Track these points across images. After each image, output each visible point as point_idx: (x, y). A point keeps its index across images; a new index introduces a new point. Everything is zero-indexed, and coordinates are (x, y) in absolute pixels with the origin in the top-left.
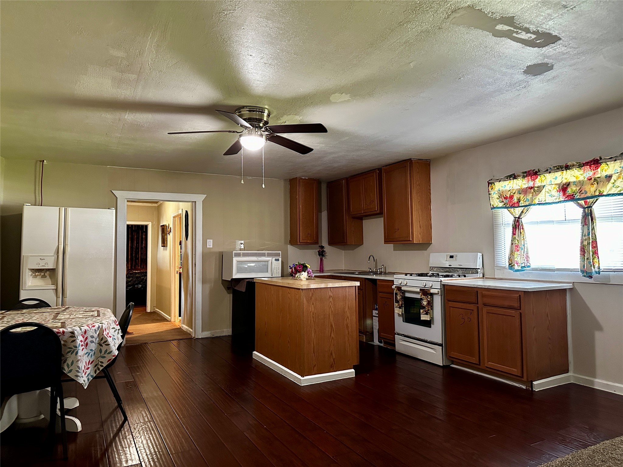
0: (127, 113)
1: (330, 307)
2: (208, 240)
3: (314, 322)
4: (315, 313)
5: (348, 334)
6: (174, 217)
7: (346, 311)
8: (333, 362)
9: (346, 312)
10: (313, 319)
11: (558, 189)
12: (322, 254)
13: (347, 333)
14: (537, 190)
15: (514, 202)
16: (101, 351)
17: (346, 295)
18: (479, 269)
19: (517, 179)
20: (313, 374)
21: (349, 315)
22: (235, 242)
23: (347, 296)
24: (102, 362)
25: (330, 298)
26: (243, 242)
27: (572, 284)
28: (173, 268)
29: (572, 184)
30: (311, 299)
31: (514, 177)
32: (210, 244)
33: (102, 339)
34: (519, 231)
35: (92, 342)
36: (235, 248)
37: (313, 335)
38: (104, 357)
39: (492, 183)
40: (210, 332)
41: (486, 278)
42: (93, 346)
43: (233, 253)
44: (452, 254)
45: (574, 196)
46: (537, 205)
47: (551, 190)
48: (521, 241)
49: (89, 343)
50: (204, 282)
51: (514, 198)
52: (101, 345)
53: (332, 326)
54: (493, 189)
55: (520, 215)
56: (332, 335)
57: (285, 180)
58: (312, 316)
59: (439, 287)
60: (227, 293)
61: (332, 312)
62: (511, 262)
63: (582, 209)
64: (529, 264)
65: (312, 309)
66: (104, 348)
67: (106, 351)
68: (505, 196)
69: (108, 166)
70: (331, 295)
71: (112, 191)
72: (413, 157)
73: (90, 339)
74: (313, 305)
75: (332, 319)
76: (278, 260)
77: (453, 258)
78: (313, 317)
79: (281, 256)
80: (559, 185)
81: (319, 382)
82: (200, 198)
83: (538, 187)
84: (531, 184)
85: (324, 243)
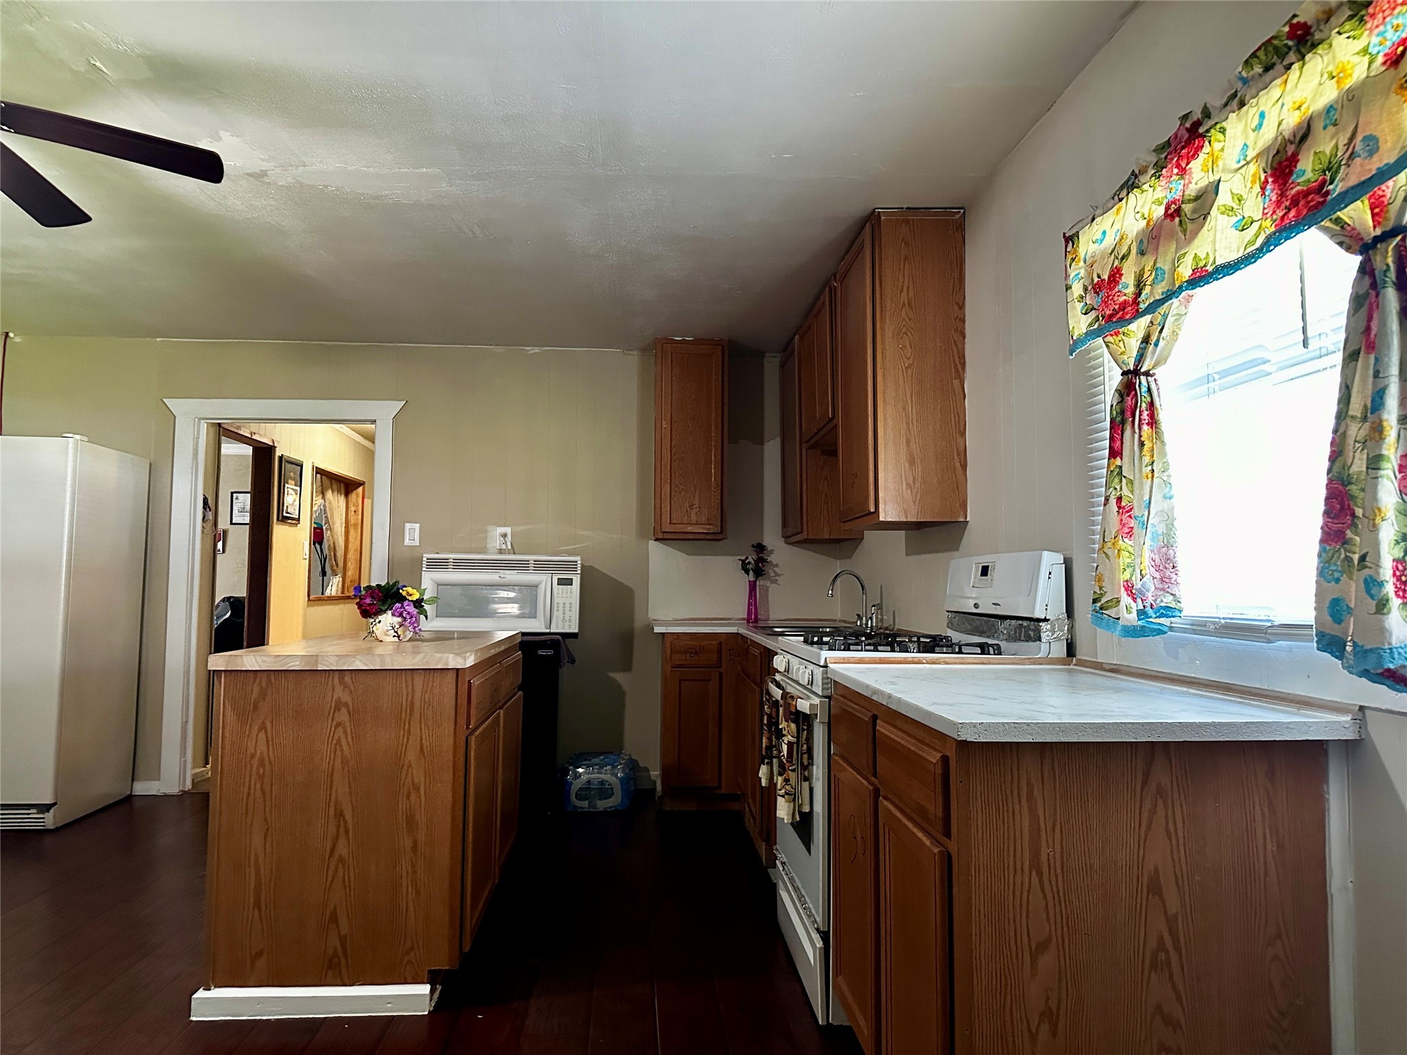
1: (339, 742)
2: (408, 526)
3: (264, 794)
4: (270, 762)
5: (415, 847)
7: (406, 763)
8: (339, 949)
9: (410, 766)
10: (258, 786)
11: (1264, 177)
13: (408, 843)
14: (1194, 211)
15: (1122, 299)
17: (412, 704)
18: (1046, 620)
19: (1138, 187)
20: (251, 984)
21: (419, 776)
22: (486, 532)
23: (417, 705)
25: (337, 708)
26: (508, 530)
29: (1318, 126)
30: (256, 708)
31: (1131, 184)
32: (412, 534)
34: (1137, 436)
36: (486, 547)
37: (257, 840)
39: (1076, 234)
41: (1081, 663)
44: (986, 562)
45: (1328, 193)
46: (1187, 288)
47: (1243, 194)
48: (1141, 484)
51: (1123, 279)
53: (340, 815)
54: (1074, 264)
55: (1141, 355)
56: (342, 849)
57: (644, 350)
58: (258, 773)
59: (822, 690)
61: (345, 762)
62: (1101, 588)
63: (1358, 259)
65: (258, 745)
68: (1096, 280)
69: (158, 339)
70: (343, 700)
71: (164, 400)
74: (262, 735)
75: (341, 788)
76: (570, 581)
77: (988, 575)
78: (261, 777)
79: (579, 572)
80: (1269, 151)
81: (264, 1018)
82: (385, 411)
83: (1197, 198)
84: (1175, 192)
85: (772, 537)
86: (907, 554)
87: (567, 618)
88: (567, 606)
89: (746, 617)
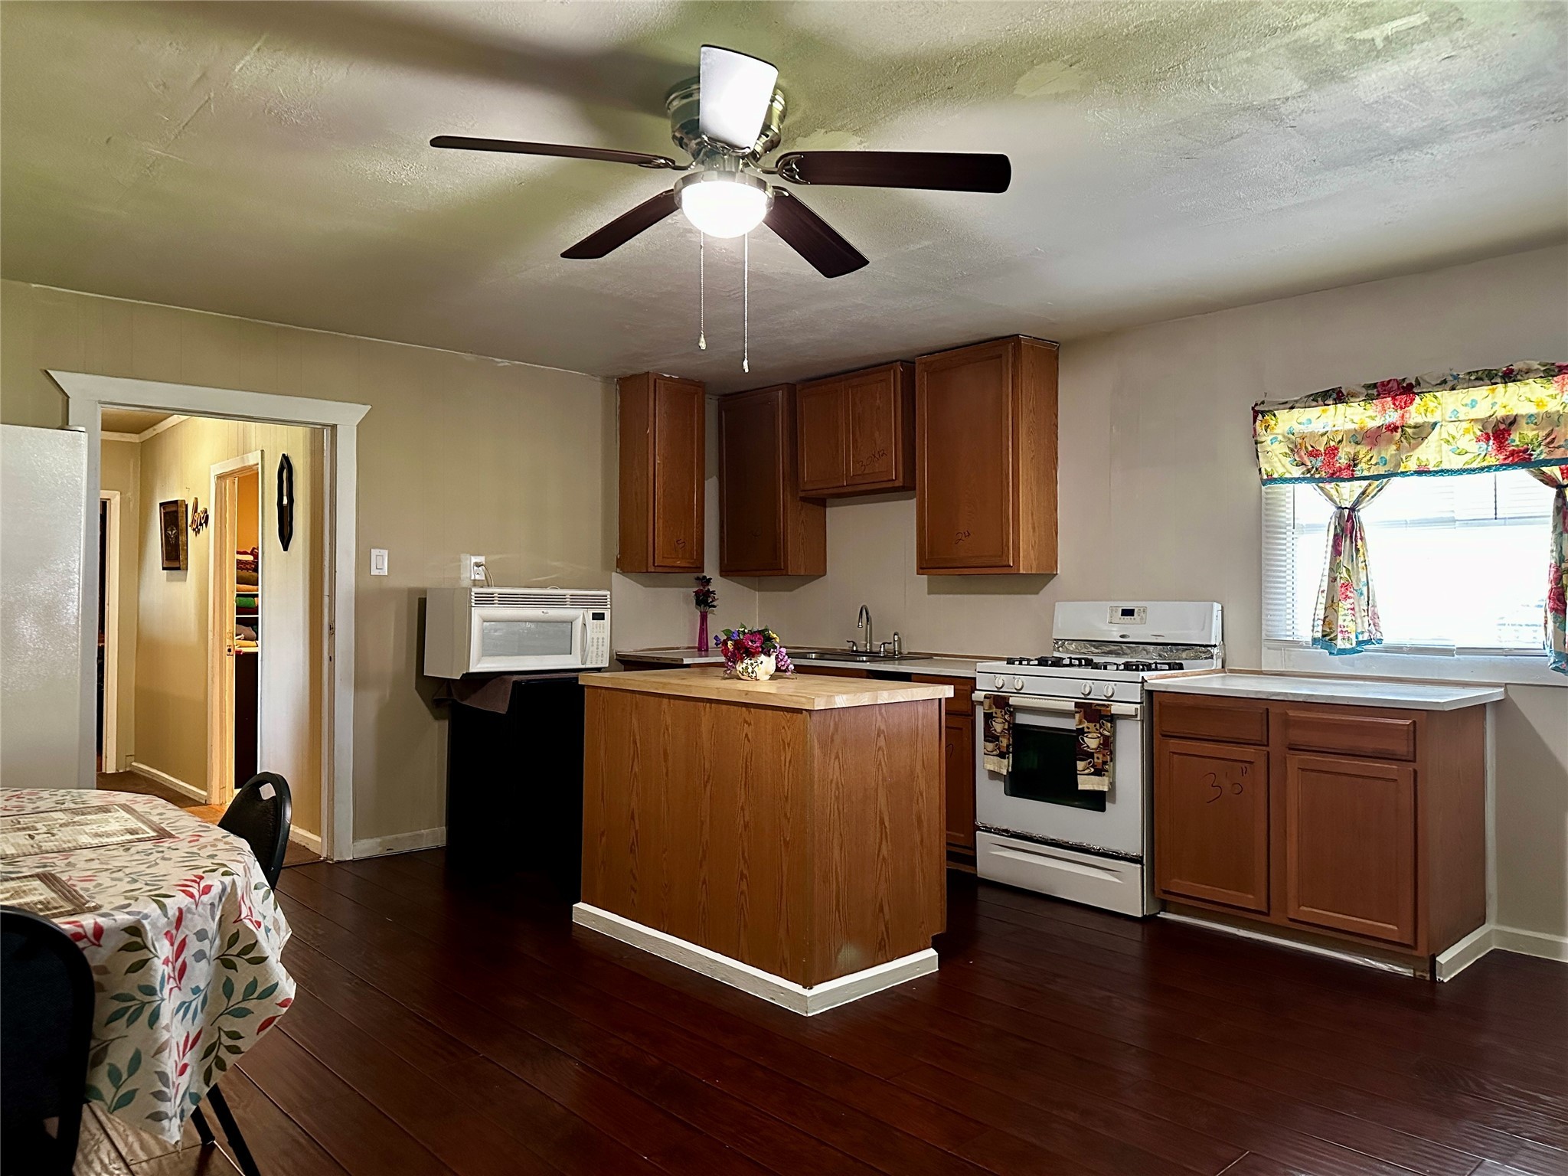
0: (257, 46)
1: (880, 764)
2: (374, 552)
3: (839, 811)
4: (842, 784)
5: (922, 841)
6: (221, 477)
7: (916, 775)
8: (885, 933)
9: (918, 777)
10: (836, 807)
11: (1479, 433)
12: (704, 600)
13: (918, 839)
14: (1414, 433)
15: (1338, 465)
16: (228, 989)
17: (917, 727)
18: (1215, 646)
19: (1347, 403)
20: (834, 976)
21: (923, 786)
22: (460, 561)
23: (920, 727)
24: (235, 1035)
25: (879, 735)
26: (481, 559)
27: (1503, 689)
28: (217, 636)
29: (1523, 422)
30: (832, 740)
31: (1339, 396)
32: (381, 563)
33: (234, 939)
34: (1354, 544)
35: (200, 956)
36: (460, 578)
37: (836, 852)
38: (241, 1013)
39: (1269, 411)
40: (379, 840)
41: (1232, 671)
42: (201, 973)
43: (473, 594)
44: (1128, 606)
45: (1532, 455)
46: (1412, 475)
47: (1457, 436)
48: (1358, 573)
49: (190, 961)
50: (361, 683)
51: (1339, 454)
52: (229, 964)
53: (882, 822)
54: (1268, 430)
55: (1358, 502)
56: (884, 851)
57: (607, 379)
58: (835, 796)
59: (1137, 698)
60: (430, 718)
61: (884, 779)
62: (1330, 629)
63: (1554, 491)
64: (1379, 636)
65: (834, 773)
66: (243, 975)
67: (254, 984)
68: (1310, 449)
69: (34, 285)
70: (882, 728)
71: (49, 371)
72: (1025, 331)
73: (194, 945)
74: (837, 763)
75: (882, 800)
76: (602, 616)
77: (1133, 616)
78: (837, 798)
79: (609, 606)
80: (1484, 422)
81: (851, 1001)
82: (348, 417)
83: (1415, 427)
84: (1393, 416)
85: (711, 570)
86: (929, 594)
87: (600, 654)
88: (600, 640)
89: (697, 645)
